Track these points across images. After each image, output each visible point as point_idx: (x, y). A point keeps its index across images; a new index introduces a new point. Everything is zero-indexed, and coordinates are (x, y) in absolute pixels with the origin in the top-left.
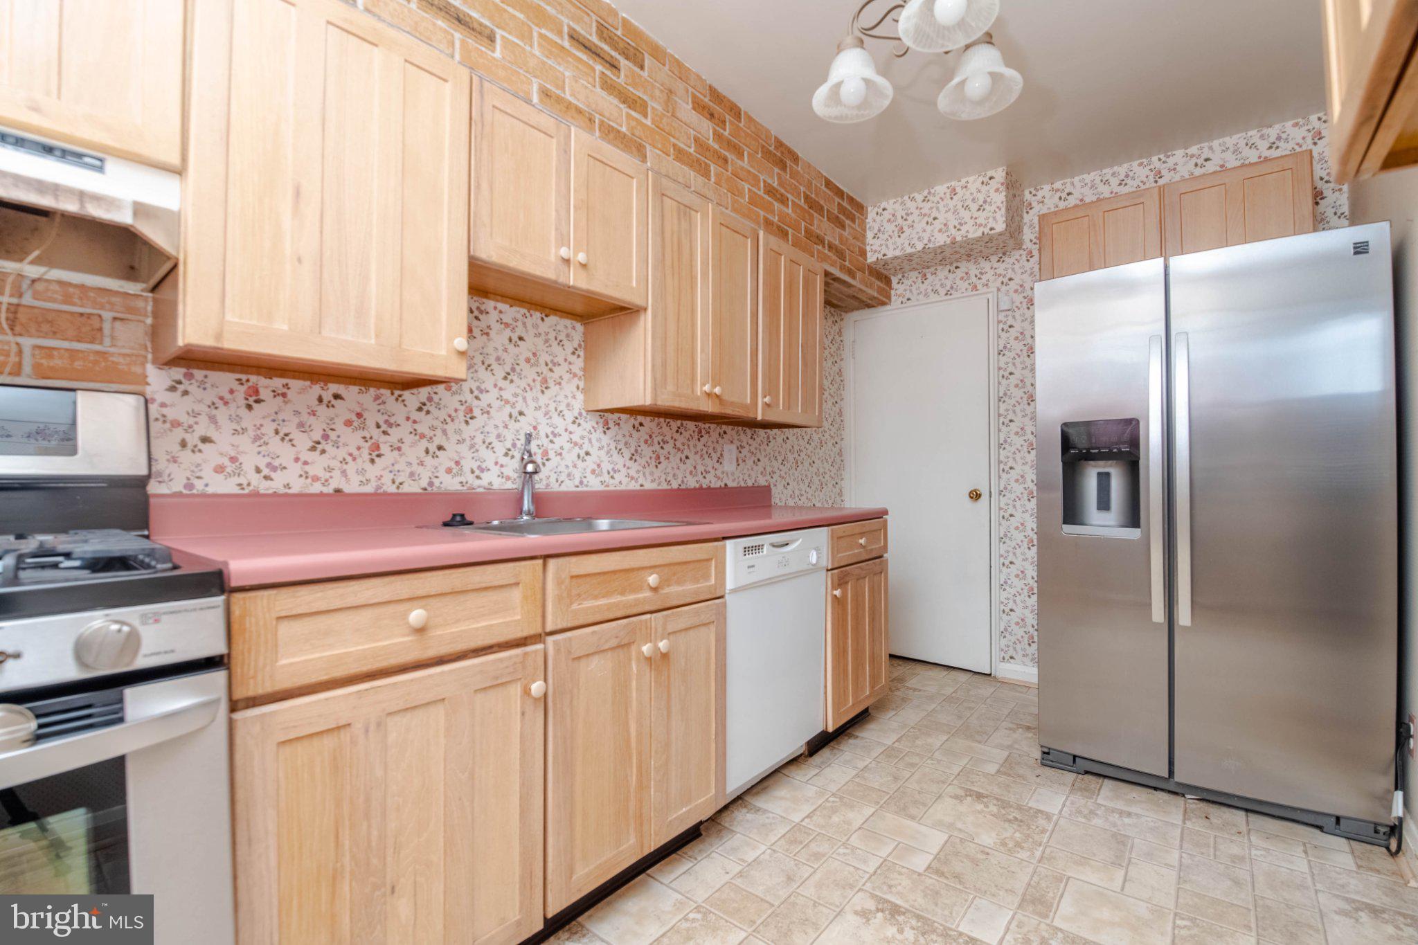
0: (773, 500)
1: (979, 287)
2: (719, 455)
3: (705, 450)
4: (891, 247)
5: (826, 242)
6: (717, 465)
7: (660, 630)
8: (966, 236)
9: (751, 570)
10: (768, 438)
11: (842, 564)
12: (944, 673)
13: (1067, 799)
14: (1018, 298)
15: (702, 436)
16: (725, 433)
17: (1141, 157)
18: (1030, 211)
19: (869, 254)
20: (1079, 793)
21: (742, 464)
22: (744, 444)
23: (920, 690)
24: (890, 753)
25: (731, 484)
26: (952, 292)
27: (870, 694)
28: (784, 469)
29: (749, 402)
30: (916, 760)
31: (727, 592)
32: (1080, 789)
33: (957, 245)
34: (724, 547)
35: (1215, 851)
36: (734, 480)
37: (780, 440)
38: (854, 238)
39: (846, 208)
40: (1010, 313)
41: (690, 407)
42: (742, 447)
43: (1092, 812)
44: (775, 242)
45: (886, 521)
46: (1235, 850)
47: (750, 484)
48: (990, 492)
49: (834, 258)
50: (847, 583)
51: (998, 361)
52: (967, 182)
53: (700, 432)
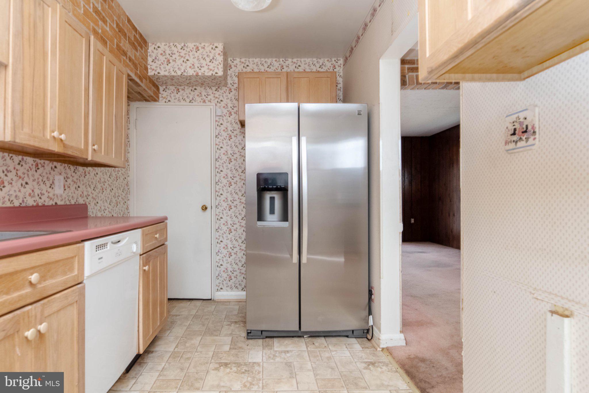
0: (88, 213)
1: (207, 101)
2: (51, 183)
3: (41, 178)
4: (163, 70)
5: (128, 56)
6: (50, 190)
7: (39, 316)
8: (204, 74)
9: (101, 260)
10: (85, 172)
11: (148, 251)
12: (189, 303)
13: (263, 353)
14: (225, 111)
15: (38, 169)
16: (55, 167)
17: (276, 58)
18: (231, 69)
19: (149, 70)
20: (267, 348)
21: (67, 190)
22: (69, 176)
23: (179, 315)
24: (174, 355)
25: (60, 203)
26: (193, 101)
27: (160, 324)
28: (95, 193)
29: (83, 148)
30: (189, 355)
31: (85, 278)
32: (266, 346)
33: (198, 77)
34: (83, 247)
35: (321, 357)
36: (62, 200)
37: (92, 174)
38: (142, 59)
39: (138, 40)
40: (221, 117)
41: (42, 147)
42: (68, 178)
43: (274, 356)
44: (100, 46)
45: (166, 224)
46: (327, 355)
47: (73, 202)
48: (212, 207)
49: (132, 66)
50: (149, 261)
51: (216, 140)
52: (204, 46)
53: (37, 165)
